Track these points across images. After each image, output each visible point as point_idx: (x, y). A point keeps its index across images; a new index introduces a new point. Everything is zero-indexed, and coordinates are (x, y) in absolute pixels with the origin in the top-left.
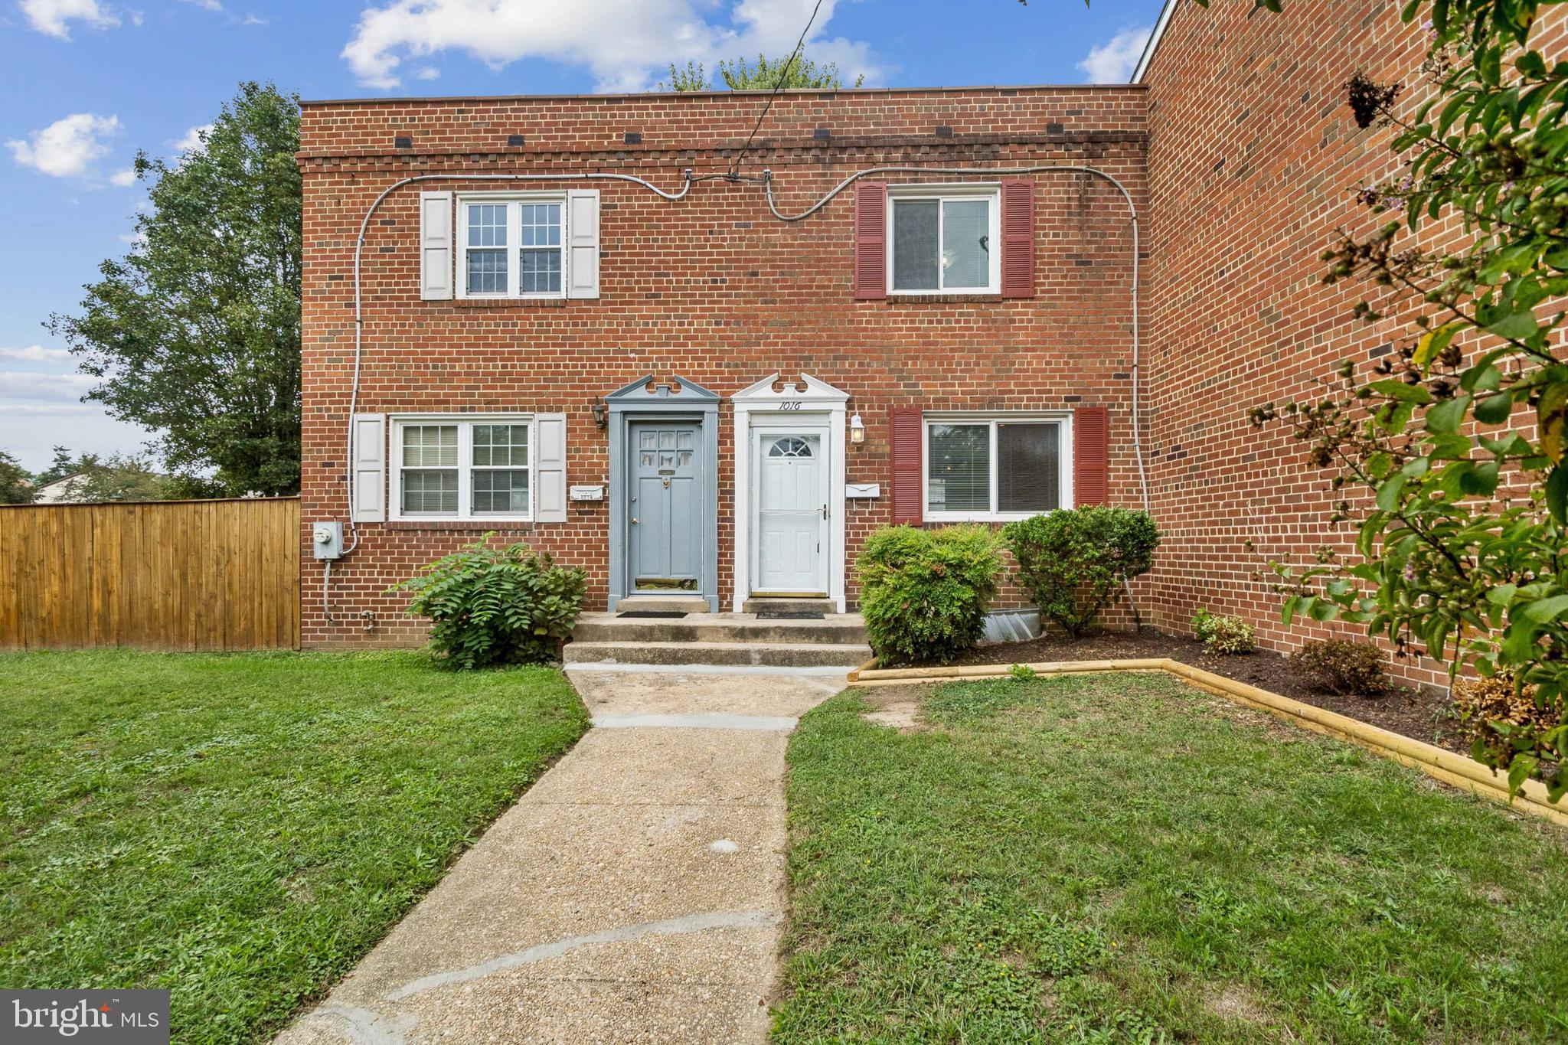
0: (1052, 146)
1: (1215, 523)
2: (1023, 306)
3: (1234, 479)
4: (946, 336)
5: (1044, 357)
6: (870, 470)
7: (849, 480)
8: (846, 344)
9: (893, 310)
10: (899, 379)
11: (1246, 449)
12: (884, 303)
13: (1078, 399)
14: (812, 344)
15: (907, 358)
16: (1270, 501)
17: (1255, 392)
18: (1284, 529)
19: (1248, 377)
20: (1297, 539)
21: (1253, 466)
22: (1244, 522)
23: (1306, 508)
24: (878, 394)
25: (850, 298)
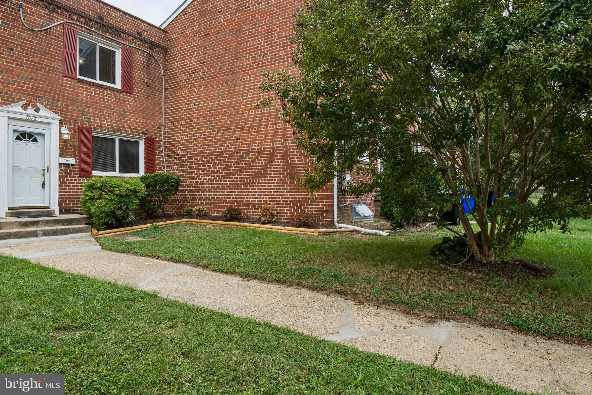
0: (138, 40)
1: (192, 179)
2: (129, 96)
3: (198, 166)
4: (101, 101)
5: (136, 117)
6: (70, 152)
7: (60, 156)
8: (59, 95)
9: (80, 85)
10: (83, 115)
11: (202, 158)
12: (76, 81)
13: (146, 134)
14: (42, 91)
15: (86, 106)
16: (209, 174)
17: (205, 143)
18: (213, 181)
19: (203, 138)
20: (217, 184)
21: (204, 163)
22: (201, 179)
23: (219, 176)
24: (74, 120)
25: (61, 75)
